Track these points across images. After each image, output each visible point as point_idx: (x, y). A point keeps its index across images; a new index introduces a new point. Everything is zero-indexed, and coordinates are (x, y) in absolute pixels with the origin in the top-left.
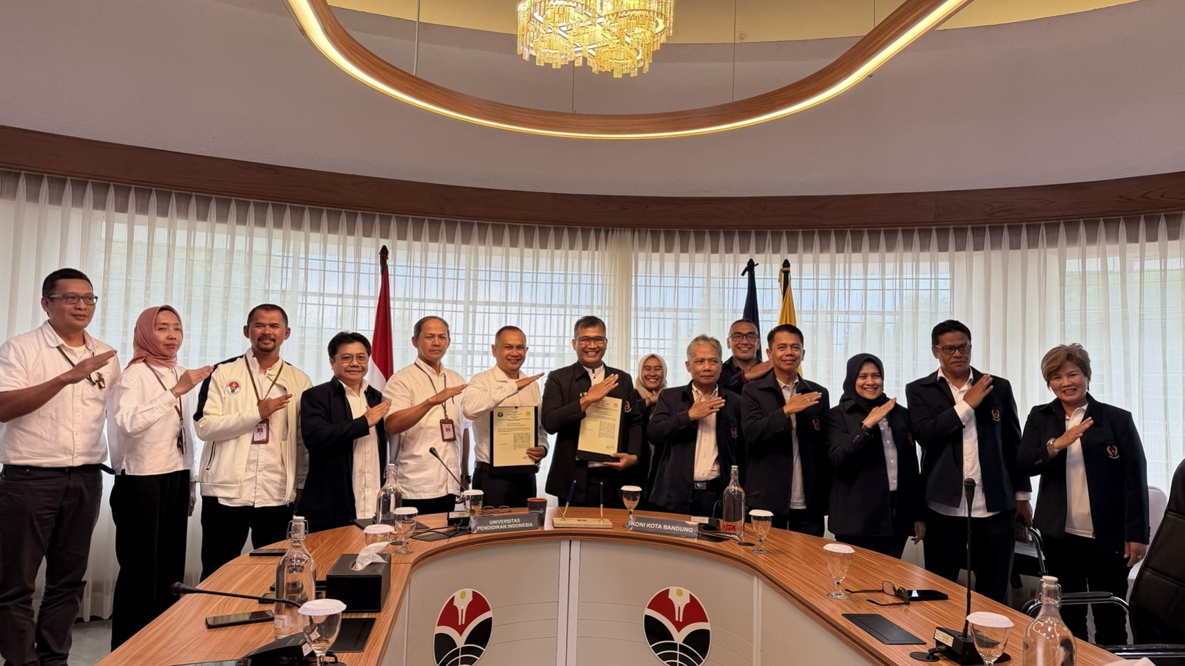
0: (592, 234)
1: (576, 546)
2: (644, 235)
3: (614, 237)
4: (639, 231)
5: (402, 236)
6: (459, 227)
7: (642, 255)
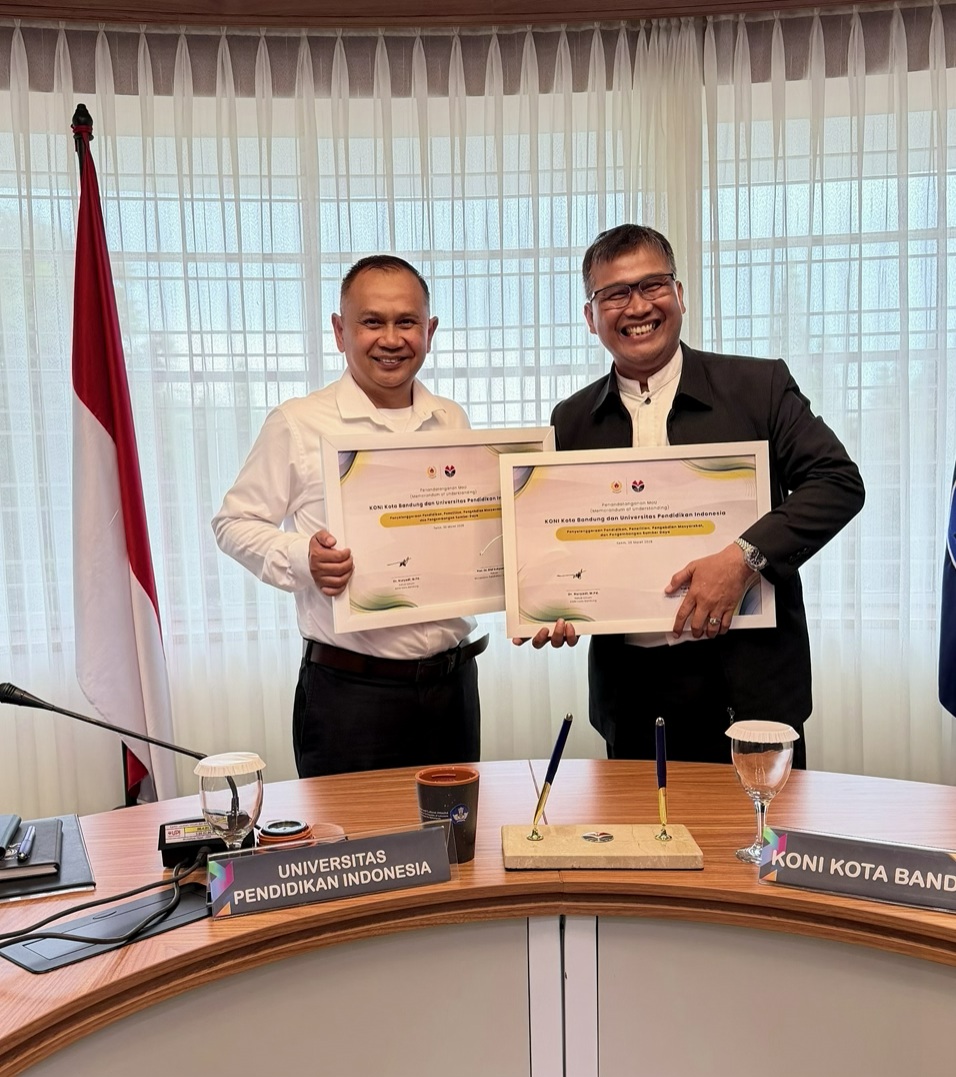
0: (597, 45)
1: (581, 935)
2: (727, 37)
3: (653, 48)
4: (717, 27)
5: (126, 84)
6: (263, 50)
7: (726, 93)
